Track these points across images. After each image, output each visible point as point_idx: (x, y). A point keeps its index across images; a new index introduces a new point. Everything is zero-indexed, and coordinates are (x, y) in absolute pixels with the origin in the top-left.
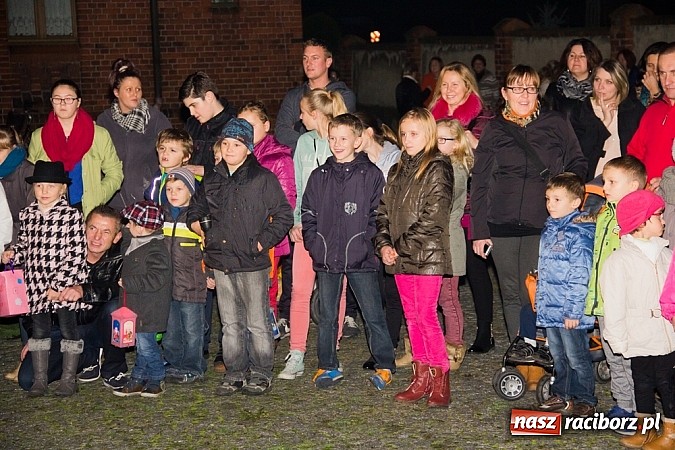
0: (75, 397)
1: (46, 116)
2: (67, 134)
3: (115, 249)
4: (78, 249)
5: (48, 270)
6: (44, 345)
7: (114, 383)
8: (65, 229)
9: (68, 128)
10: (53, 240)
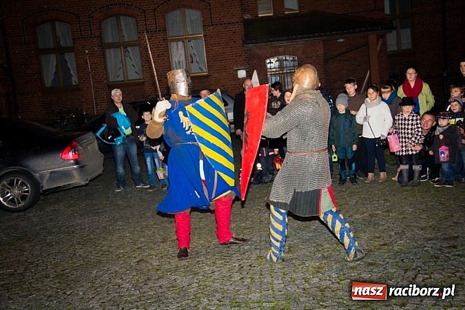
0: (419, 187)
2: (412, 87)
3: (433, 129)
4: (420, 130)
5: (408, 138)
6: (407, 167)
7: (434, 182)
8: (414, 122)
9: (412, 85)
10: (410, 127)
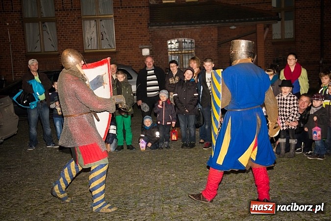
0: (294, 158)
1: (285, 66)
3: (309, 109)
4: (296, 109)
5: (286, 116)
6: (284, 140)
7: (307, 154)
8: (292, 102)
9: (292, 69)
10: (288, 106)
